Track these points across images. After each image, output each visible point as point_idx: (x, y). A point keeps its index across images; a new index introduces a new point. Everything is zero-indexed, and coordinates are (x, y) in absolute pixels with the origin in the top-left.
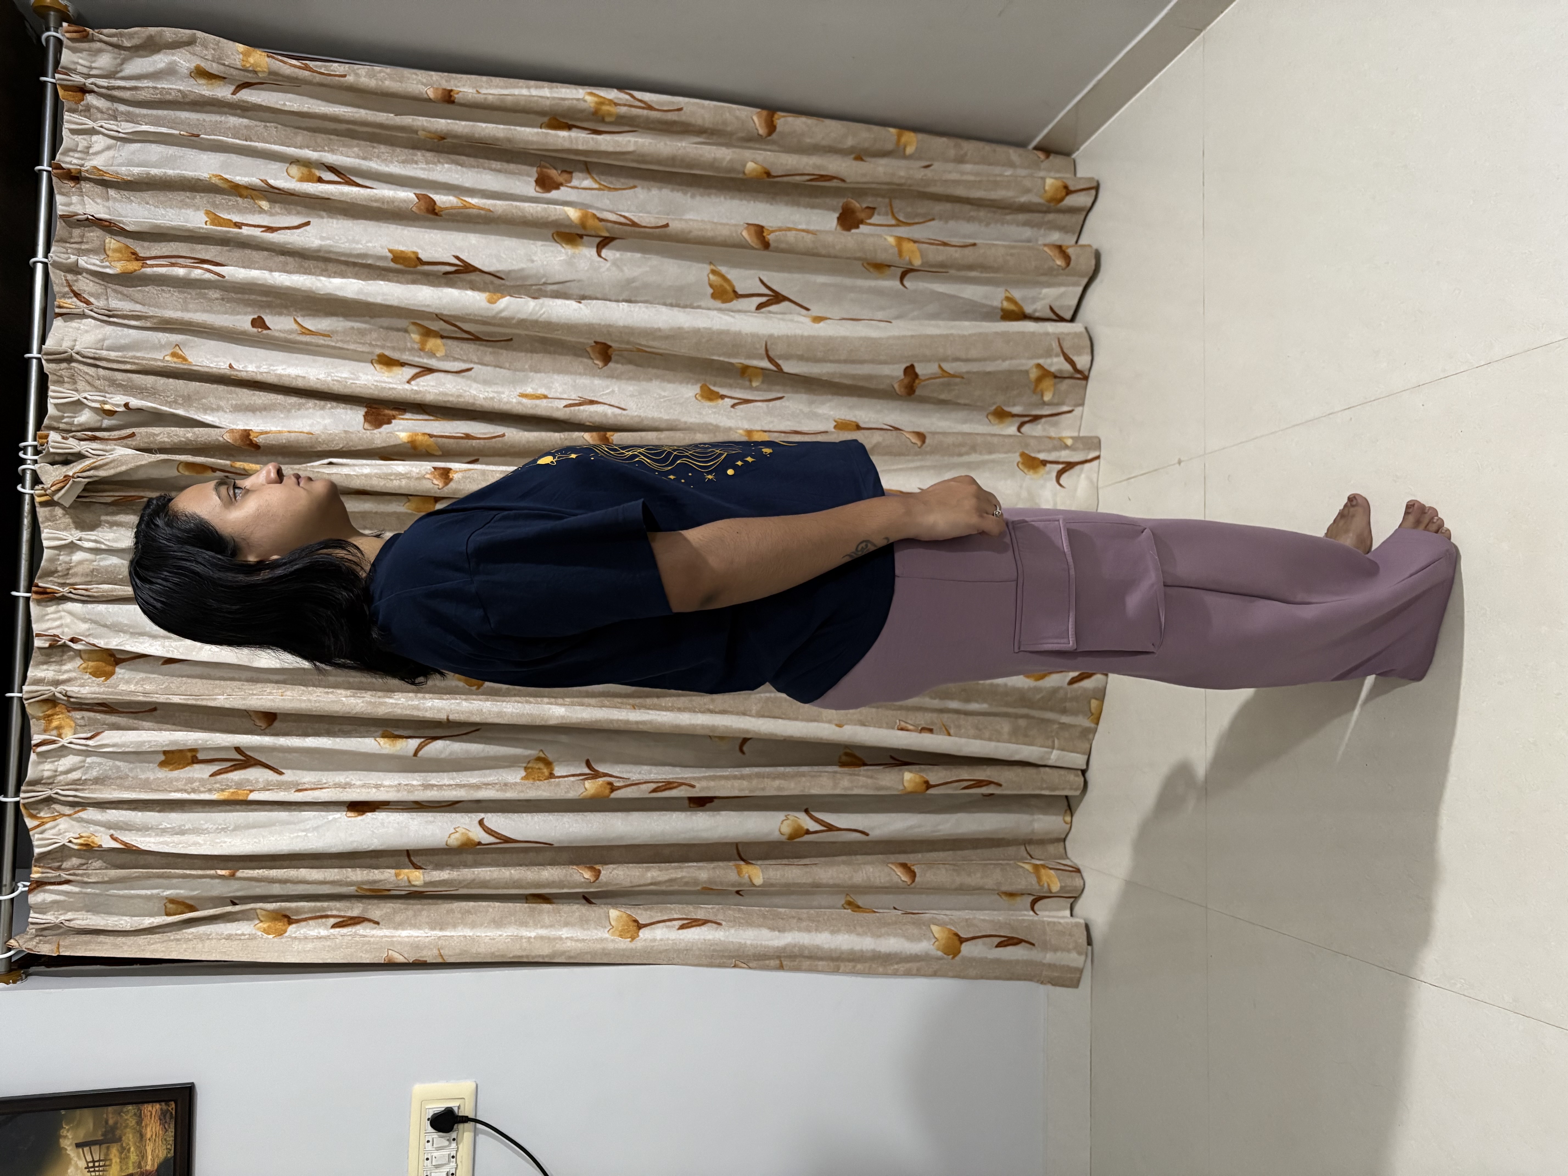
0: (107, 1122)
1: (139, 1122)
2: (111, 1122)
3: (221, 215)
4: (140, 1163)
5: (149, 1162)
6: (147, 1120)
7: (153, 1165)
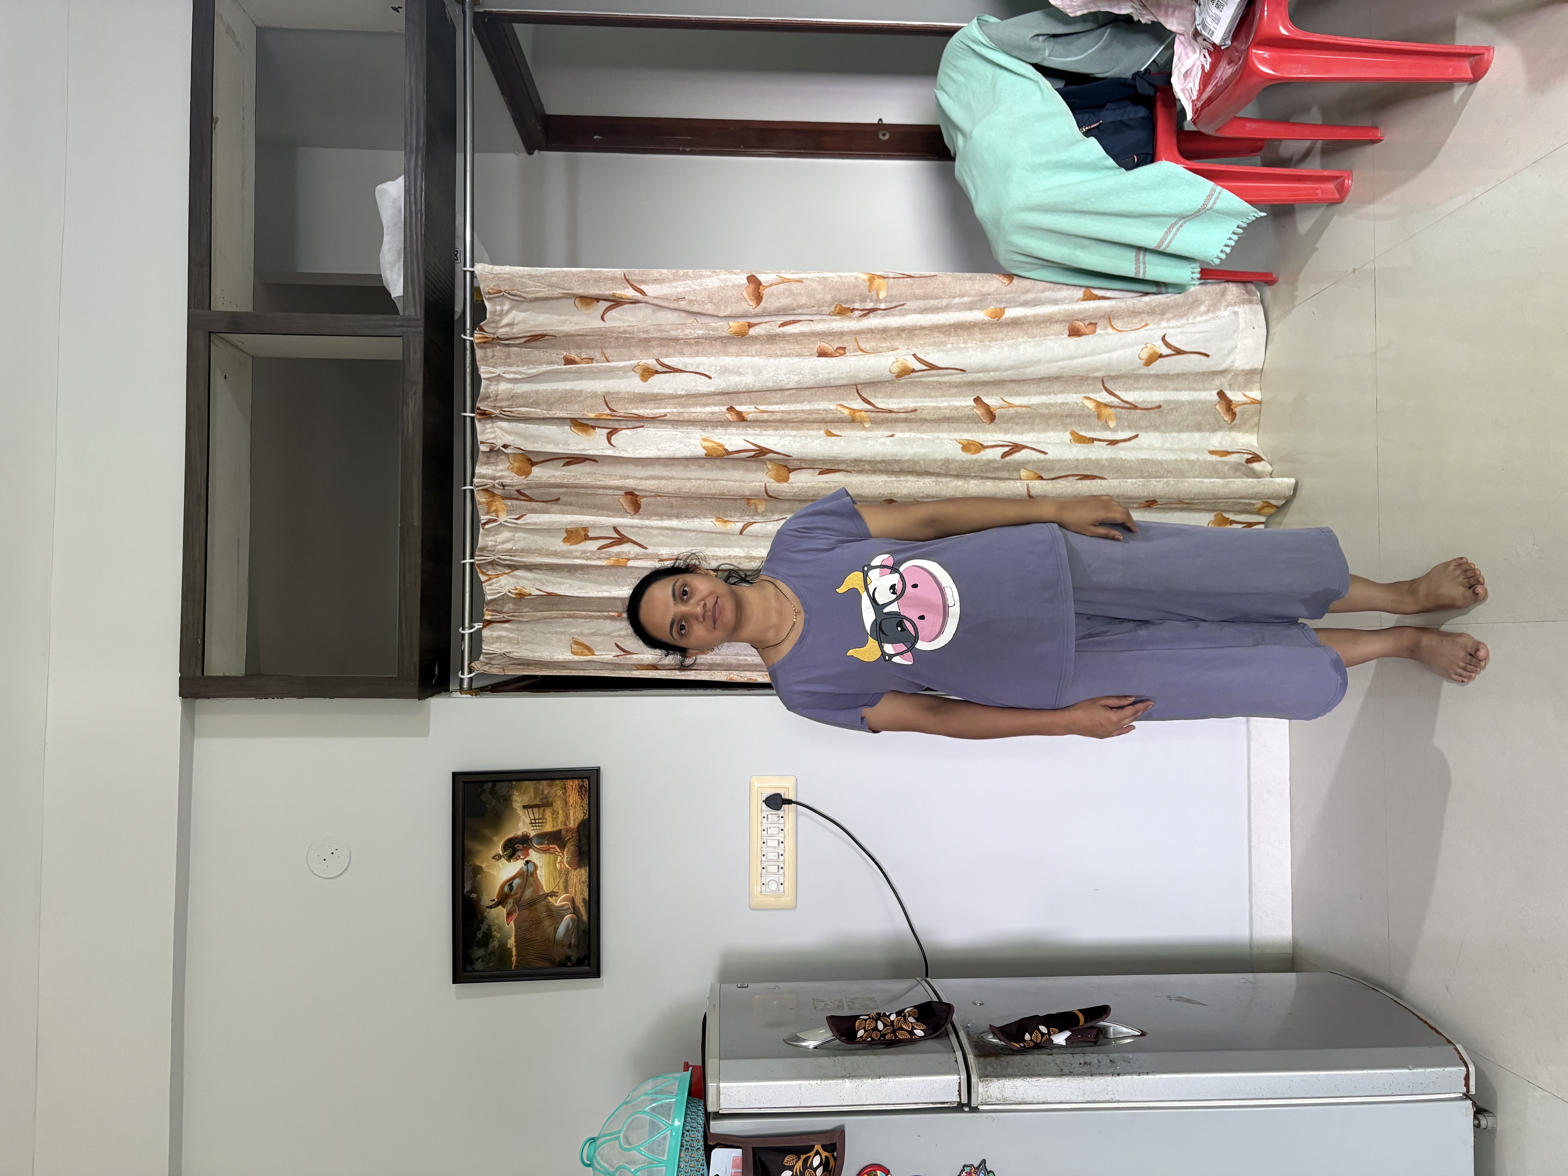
0: (543, 792)
1: (564, 793)
4: (566, 822)
5: (572, 822)
6: (569, 792)
7: (574, 823)
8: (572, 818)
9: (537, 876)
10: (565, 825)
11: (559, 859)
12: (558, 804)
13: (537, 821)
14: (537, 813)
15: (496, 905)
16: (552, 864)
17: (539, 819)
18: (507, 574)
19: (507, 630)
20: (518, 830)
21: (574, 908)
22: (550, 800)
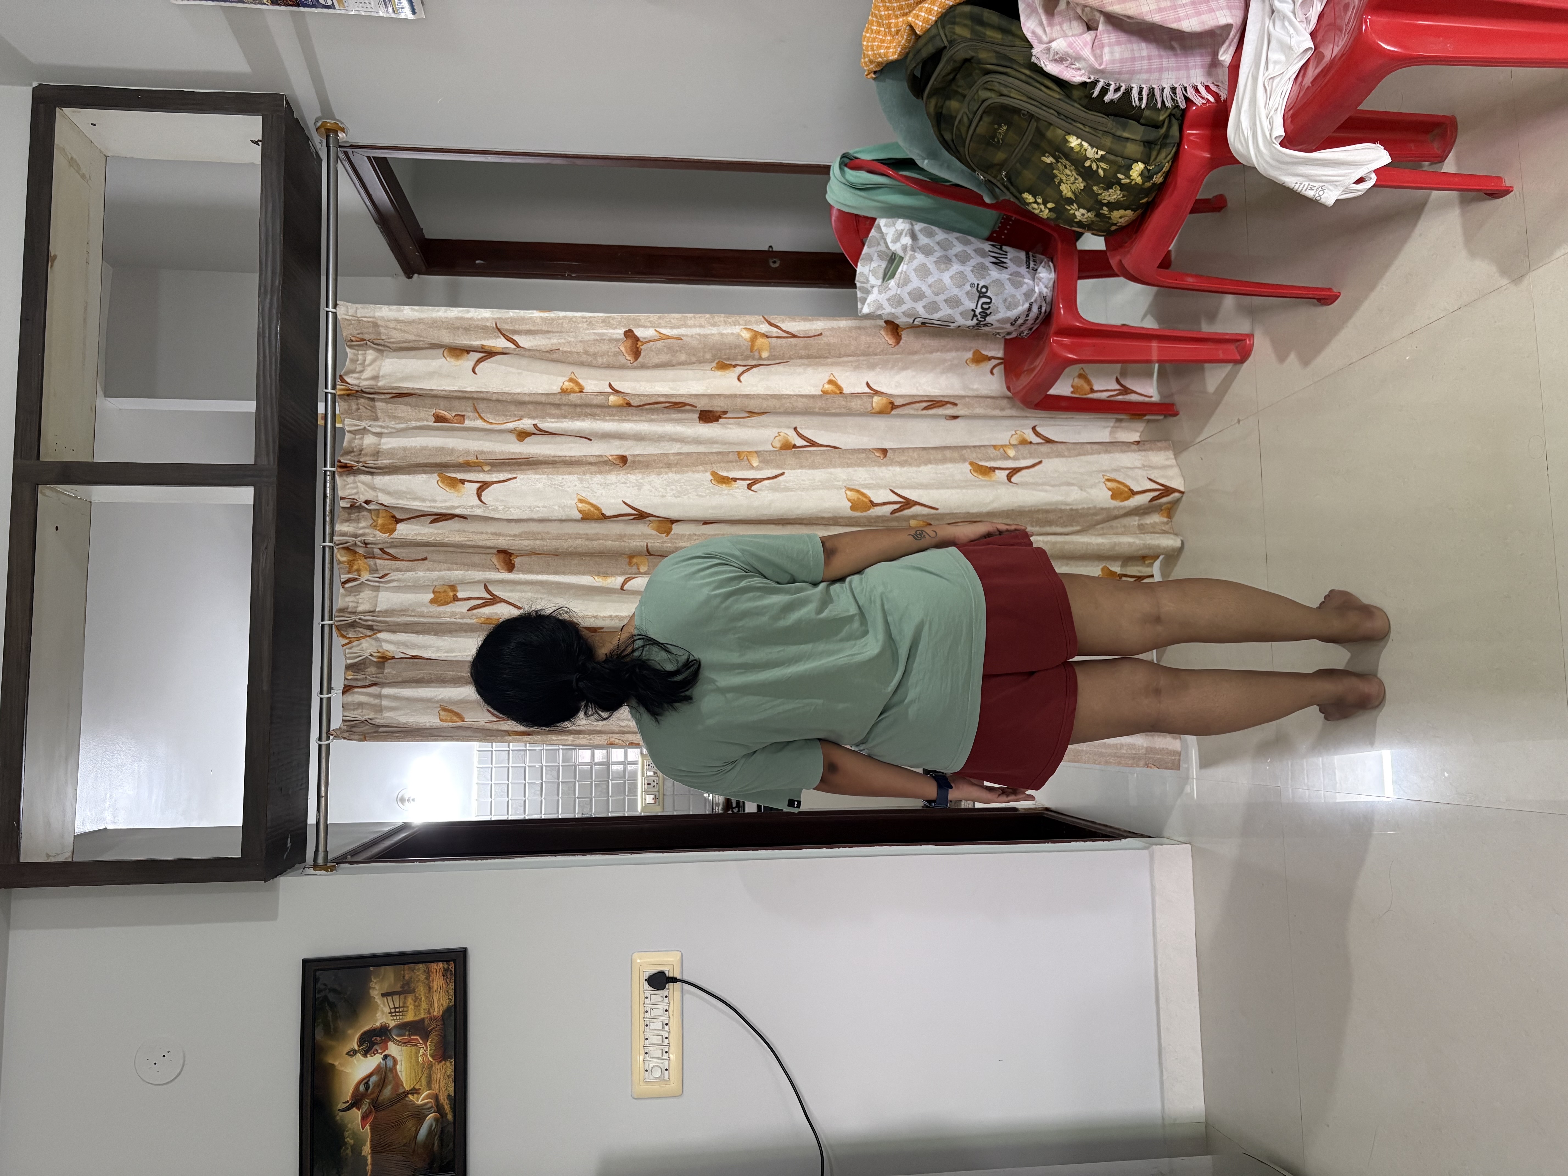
0: (404, 977)
1: (428, 978)
2: (407, 977)
4: (429, 1010)
5: (436, 1010)
6: (433, 976)
7: (439, 1011)
8: (436, 1005)
9: (396, 1071)
10: (429, 1012)
11: (422, 1051)
12: (421, 990)
13: (397, 1010)
14: (397, 1001)
15: (348, 1109)
16: (413, 1058)
17: (399, 1007)
20: (376, 1021)
21: (437, 1106)
22: (412, 985)
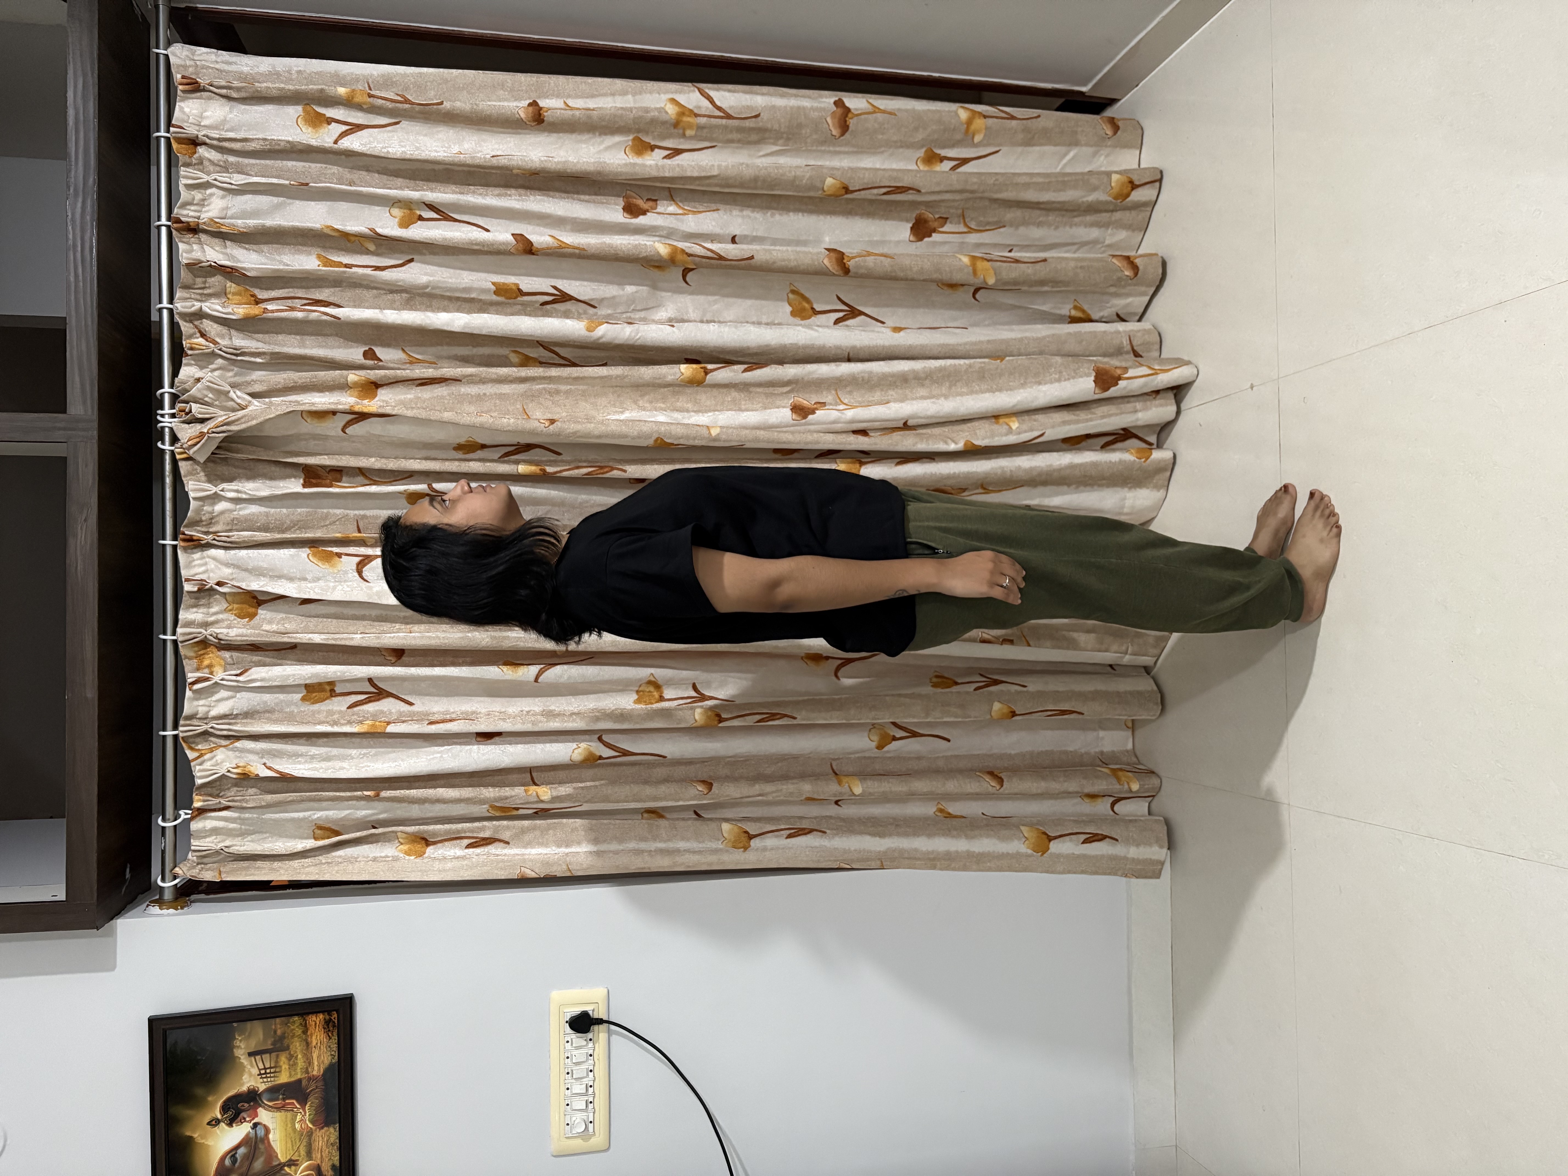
0: (275, 1032)
1: (305, 1032)
2: (279, 1032)
3: (332, 259)
6: (311, 1030)
7: (319, 1070)
8: (316, 1063)
9: (269, 1141)
11: (299, 1117)
12: (297, 1046)
13: (268, 1071)
14: (268, 1060)
16: (290, 1126)
17: (271, 1067)
18: (224, 746)
19: (225, 819)
22: (286, 1042)
